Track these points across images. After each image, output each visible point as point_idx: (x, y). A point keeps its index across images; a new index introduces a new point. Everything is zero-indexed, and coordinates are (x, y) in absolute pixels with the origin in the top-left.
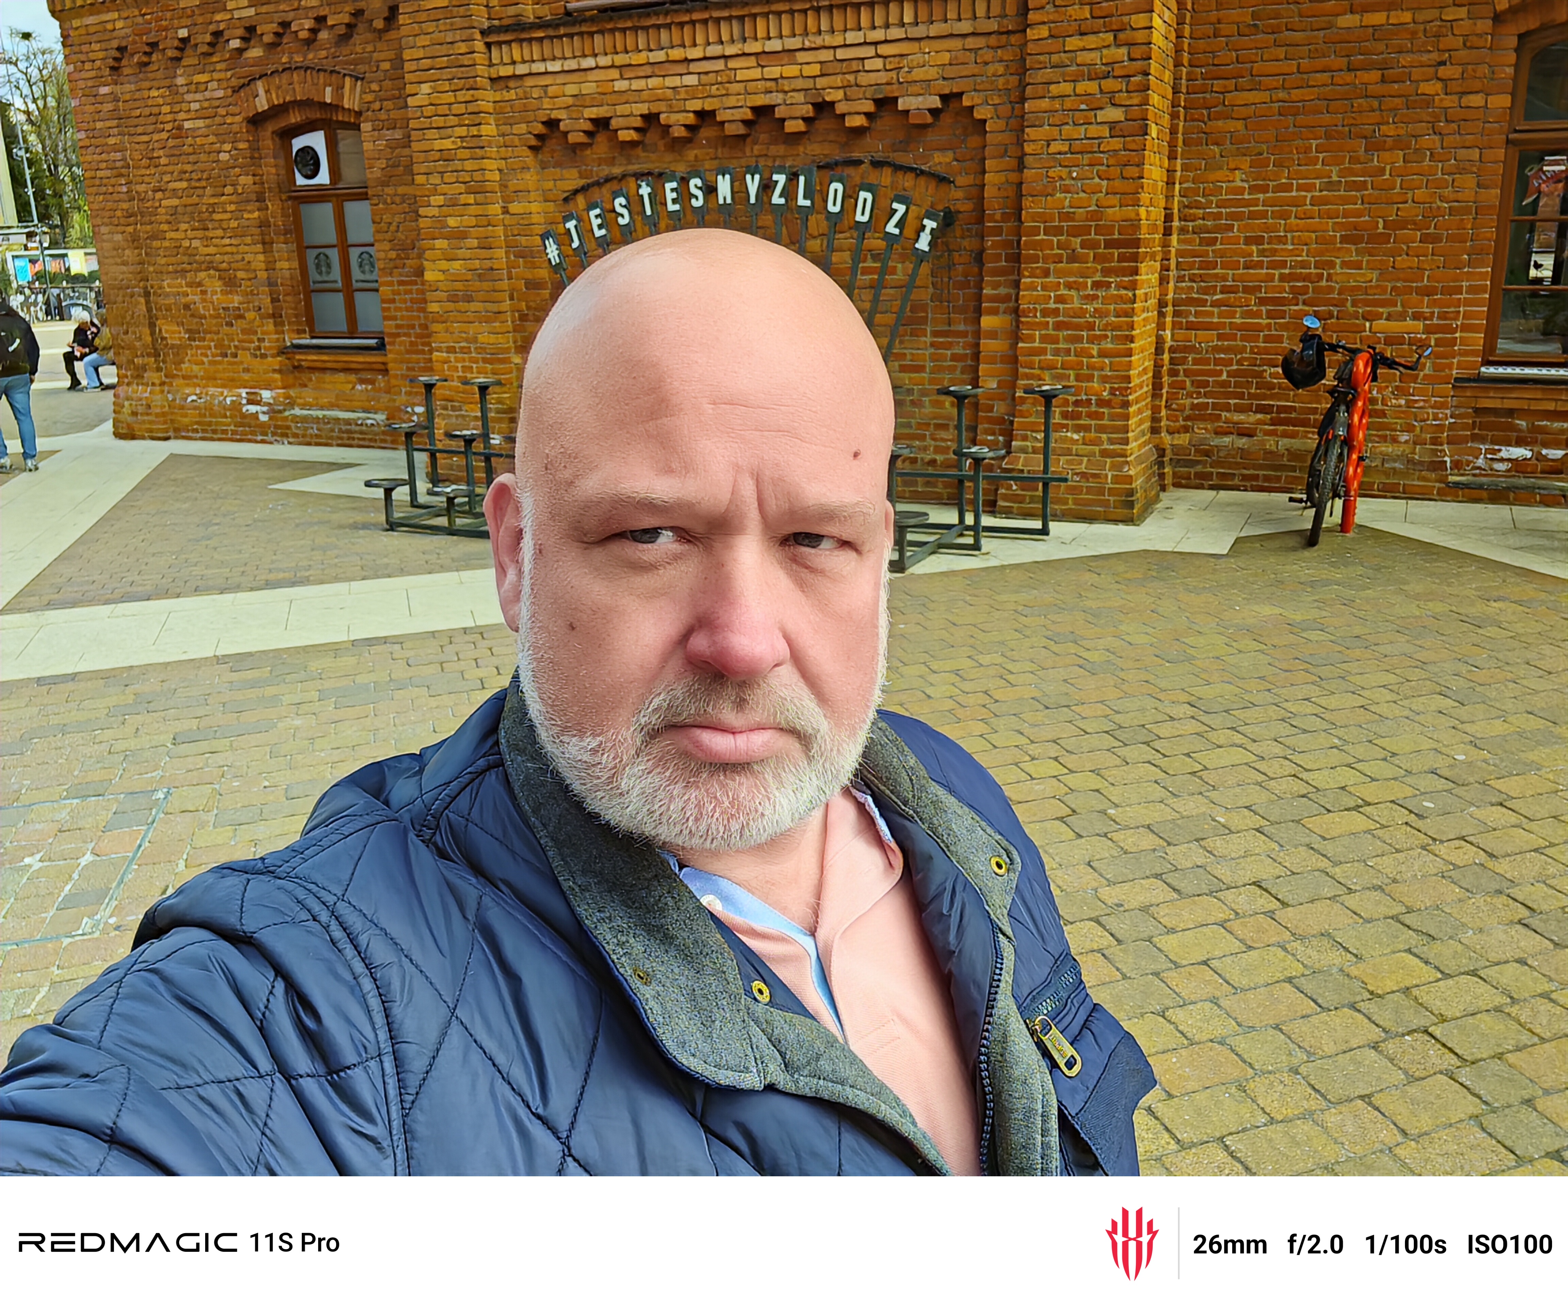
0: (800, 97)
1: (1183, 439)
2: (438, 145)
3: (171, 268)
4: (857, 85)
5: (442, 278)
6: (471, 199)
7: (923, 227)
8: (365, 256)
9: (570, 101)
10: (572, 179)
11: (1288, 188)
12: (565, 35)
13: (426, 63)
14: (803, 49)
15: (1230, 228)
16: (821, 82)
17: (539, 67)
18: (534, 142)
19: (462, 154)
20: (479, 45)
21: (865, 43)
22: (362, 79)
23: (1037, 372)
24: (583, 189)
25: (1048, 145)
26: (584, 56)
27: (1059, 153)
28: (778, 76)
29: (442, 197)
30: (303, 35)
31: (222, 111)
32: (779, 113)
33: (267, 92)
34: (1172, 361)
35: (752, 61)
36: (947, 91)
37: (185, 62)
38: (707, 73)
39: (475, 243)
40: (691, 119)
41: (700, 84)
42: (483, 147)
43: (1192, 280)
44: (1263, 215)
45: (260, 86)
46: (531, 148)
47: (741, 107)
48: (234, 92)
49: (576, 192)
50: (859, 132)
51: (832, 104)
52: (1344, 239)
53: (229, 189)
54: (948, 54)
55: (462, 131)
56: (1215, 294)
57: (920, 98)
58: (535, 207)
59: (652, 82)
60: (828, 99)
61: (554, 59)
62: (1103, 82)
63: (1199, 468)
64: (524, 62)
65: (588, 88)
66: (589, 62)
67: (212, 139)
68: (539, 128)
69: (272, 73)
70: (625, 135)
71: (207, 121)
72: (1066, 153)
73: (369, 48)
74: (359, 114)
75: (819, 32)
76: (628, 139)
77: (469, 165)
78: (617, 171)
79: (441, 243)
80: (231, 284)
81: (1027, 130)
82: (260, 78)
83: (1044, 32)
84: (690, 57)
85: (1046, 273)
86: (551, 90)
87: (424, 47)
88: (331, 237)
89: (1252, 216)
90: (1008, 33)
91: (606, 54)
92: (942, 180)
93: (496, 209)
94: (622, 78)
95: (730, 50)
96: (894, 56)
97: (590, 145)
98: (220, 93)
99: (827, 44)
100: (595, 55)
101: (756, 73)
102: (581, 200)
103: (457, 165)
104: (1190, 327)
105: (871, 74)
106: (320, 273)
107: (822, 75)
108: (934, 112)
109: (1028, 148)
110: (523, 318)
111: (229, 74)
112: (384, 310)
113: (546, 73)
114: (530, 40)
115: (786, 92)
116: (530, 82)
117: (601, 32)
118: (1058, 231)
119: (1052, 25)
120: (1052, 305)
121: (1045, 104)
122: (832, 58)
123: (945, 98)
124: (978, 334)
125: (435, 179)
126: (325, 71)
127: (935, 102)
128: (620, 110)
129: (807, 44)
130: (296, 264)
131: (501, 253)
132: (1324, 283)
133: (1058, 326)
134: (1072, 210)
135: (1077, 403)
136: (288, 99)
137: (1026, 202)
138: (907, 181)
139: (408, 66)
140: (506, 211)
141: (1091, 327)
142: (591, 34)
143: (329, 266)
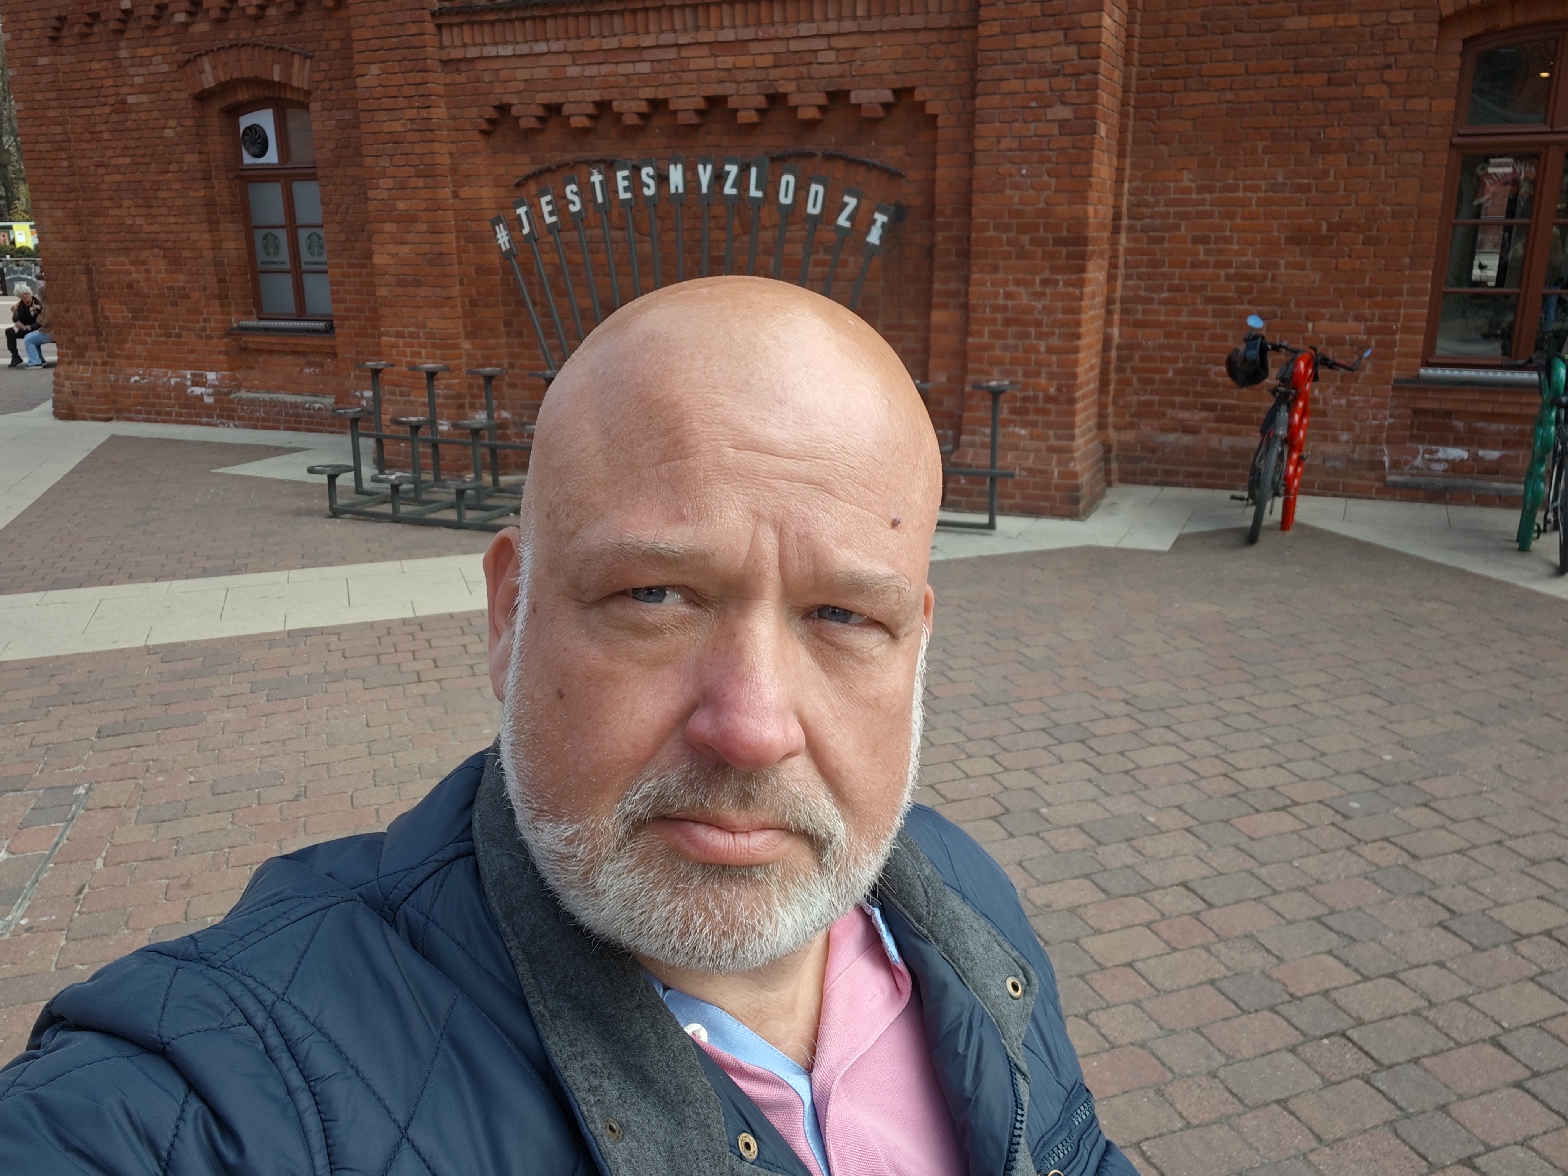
0: (752, 88)
1: (1129, 436)
2: (387, 127)
3: (113, 245)
4: (810, 78)
5: (391, 261)
6: (421, 183)
7: (874, 222)
8: (314, 238)
9: (522, 86)
10: (524, 166)
11: (1234, 188)
12: (517, 19)
13: (374, 44)
14: (756, 40)
15: (1177, 227)
16: (774, 74)
17: (490, 51)
18: (485, 126)
19: (412, 136)
20: (430, 27)
21: (818, 36)
22: (312, 57)
23: (985, 367)
24: (534, 176)
25: (999, 142)
26: (537, 41)
27: (1010, 150)
28: (730, 66)
29: (391, 180)
30: (252, 11)
31: (167, 86)
32: (732, 103)
33: (214, 68)
34: (1120, 358)
35: (704, 51)
36: (899, 85)
37: (127, 35)
38: (660, 61)
39: (424, 227)
40: (643, 107)
41: (653, 72)
42: (432, 130)
43: (1139, 278)
44: (1210, 215)
45: (206, 63)
46: (483, 132)
47: (694, 96)
48: (179, 66)
49: (528, 178)
50: (811, 124)
51: (784, 96)
52: (1289, 240)
53: (174, 167)
54: (900, 49)
55: (412, 114)
56: (1162, 291)
57: (872, 92)
58: (485, 192)
59: (605, 69)
60: (781, 90)
61: (506, 43)
62: (1053, 80)
63: (1145, 465)
64: (476, 45)
65: (540, 73)
66: (541, 47)
67: (156, 114)
68: (491, 113)
69: (219, 49)
70: (578, 122)
71: (151, 96)
72: (1015, 150)
73: (319, 25)
74: (308, 93)
75: (772, 23)
76: (580, 125)
77: (419, 148)
78: (568, 157)
79: (390, 227)
80: (175, 262)
81: (978, 126)
82: (207, 53)
83: (995, 28)
84: (643, 45)
85: (996, 269)
86: (503, 74)
87: (373, 27)
88: (280, 219)
89: (1200, 215)
90: (960, 28)
91: (558, 39)
92: (894, 175)
93: (447, 192)
94: (575, 64)
95: (682, 40)
96: (847, 49)
97: (541, 131)
98: (165, 68)
99: (780, 35)
100: (547, 40)
101: (709, 63)
102: (533, 187)
103: (406, 147)
104: (1138, 324)
105: (824, 67)
106: (268, 253)
107: (775, 66)
108: (887, 106)
109: (979, 144)
110: (473, 303)
111: (174, 48)
112: (333, 292)
113: (498, 57)
114: (481, 23)
115: (739, 83)
116: (481, 65)
117: (554, 16)
118: (1007, 228)
119: (1004, 22)
120: (1001, 301)
121: (995, 100)
122: (785, 50)
123: (898, 93)
124: (928, 328)
125: (385, 162)
126: (273, 48)
127: (887, 96)
128: (573, 95)
129: (761, 34)
130: (243, 244)
131: (451, 238)
132: (1268, 283)
133: (1007, 322)
134: (1021, 207)
135: (1025, 399)
136: (236, 75)
137: (977, 198)
138: (861, 175)
139: (356, 46)
140: (456, 195)
141: (1038, 324)
142: (544, 19)
143: (277, 247)
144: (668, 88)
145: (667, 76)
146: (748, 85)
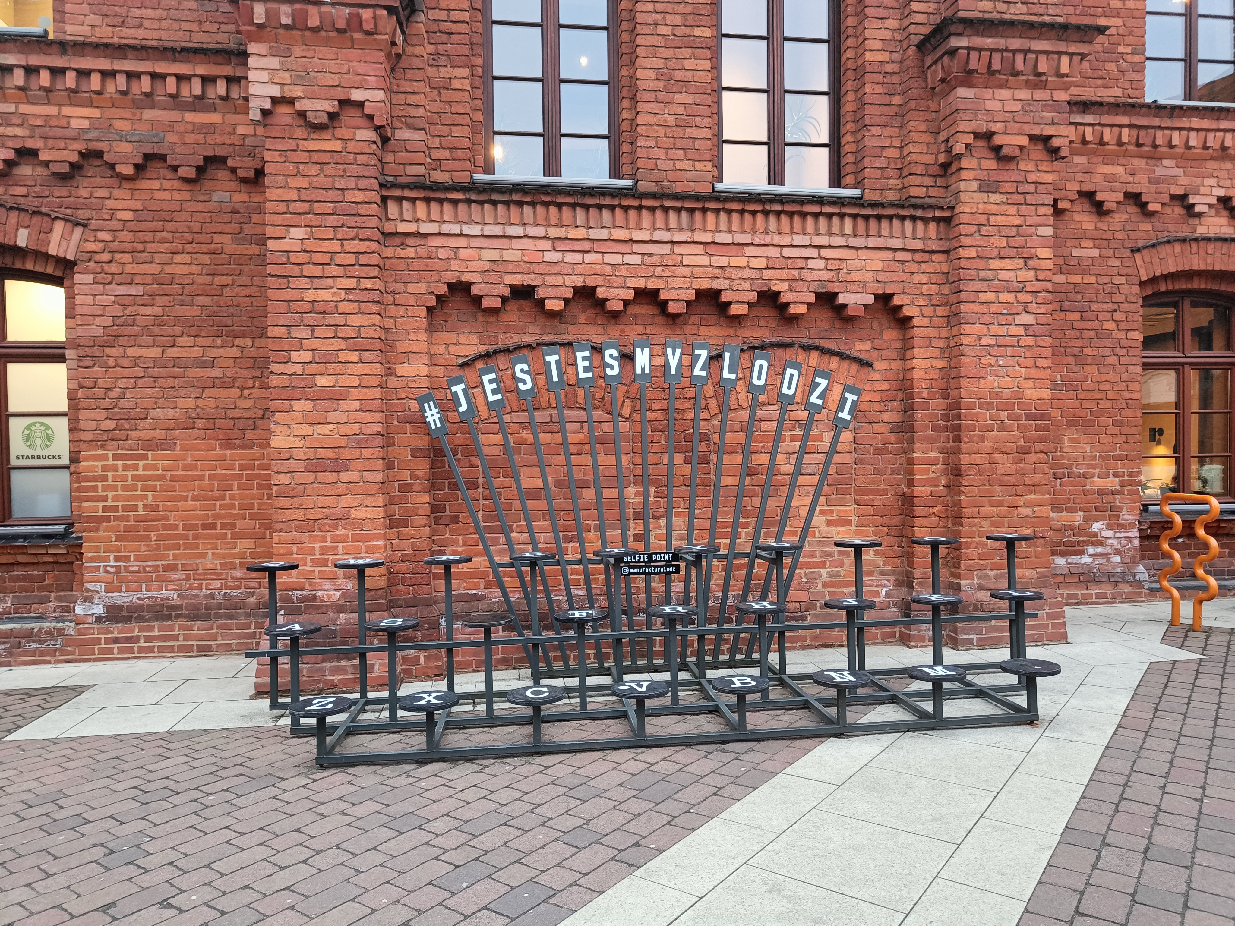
144: (660, 280)
145: (659, 269)
146: (742, 282)
